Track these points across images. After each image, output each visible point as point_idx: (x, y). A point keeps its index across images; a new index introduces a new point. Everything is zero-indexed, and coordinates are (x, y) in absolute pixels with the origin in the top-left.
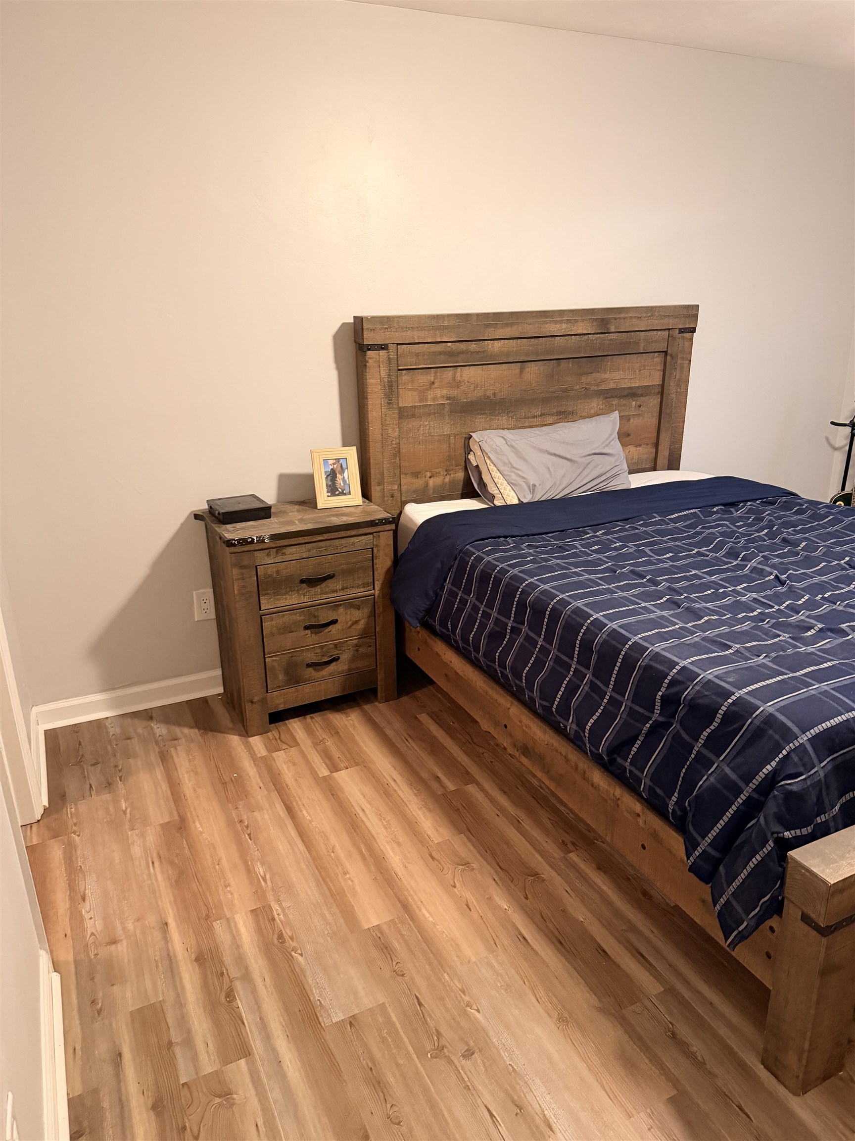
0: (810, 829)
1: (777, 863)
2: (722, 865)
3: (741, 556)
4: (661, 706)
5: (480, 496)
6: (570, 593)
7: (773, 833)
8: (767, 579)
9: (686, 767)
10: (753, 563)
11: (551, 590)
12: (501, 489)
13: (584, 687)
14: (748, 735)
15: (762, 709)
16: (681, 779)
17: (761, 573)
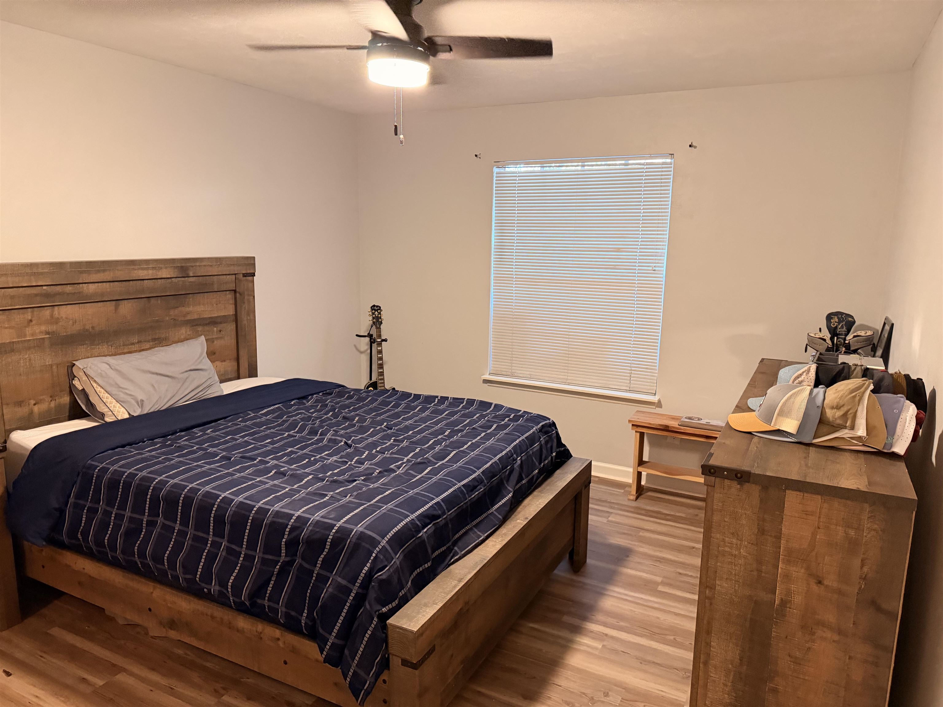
0: (397, 602)
1: (381, 631)
2: (346, 649)
3: (319, 433)
4: (286, 550)
5: (89, 416)
6: (198, 482)
7: (375, 612)
8: (339, 445)
9: (310, 588)
10: (329, 436)
11: (180, 482)
12: (111, 407)
13: (222, 553)
14: (349, 551)
15: (355, 530)
16: (307, 598)
17: (335, 442)
